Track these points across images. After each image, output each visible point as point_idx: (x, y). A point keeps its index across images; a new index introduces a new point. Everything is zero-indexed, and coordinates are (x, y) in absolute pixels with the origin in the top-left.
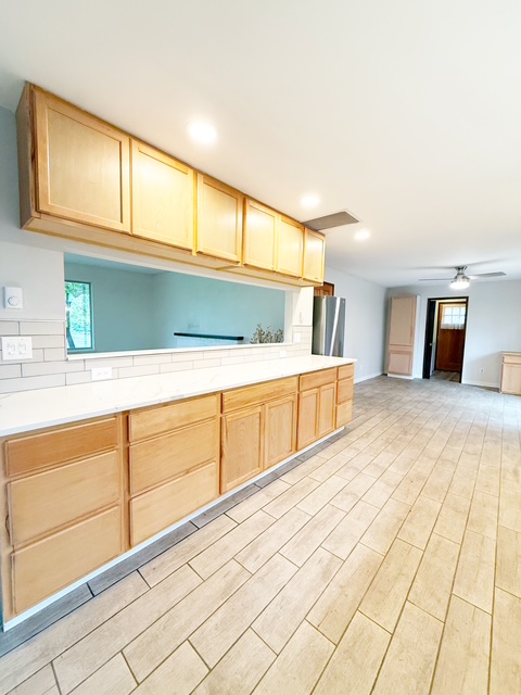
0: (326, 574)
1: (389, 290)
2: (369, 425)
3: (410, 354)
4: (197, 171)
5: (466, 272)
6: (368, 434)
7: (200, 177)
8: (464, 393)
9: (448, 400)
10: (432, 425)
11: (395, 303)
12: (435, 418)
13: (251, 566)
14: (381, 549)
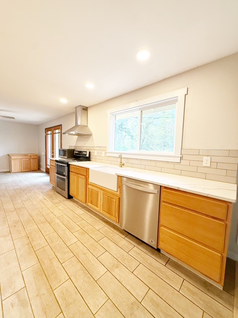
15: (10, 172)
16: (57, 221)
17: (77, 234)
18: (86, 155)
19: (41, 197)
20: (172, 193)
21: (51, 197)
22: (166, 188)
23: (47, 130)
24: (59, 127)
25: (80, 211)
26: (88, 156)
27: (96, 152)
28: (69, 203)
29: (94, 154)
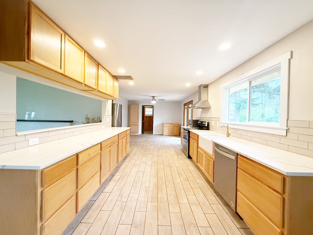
0: (146, 191)
1: (129, 101)
2: (134, 151)
3: (138, 125)
4: (85, 52)
5: (155, 98)
6: (135, 154)
7: (86, 54)
8: (155, 137)
9: (152, 140)
10: (152, 147)
11: (132, 106)
12: (152, 145)
13: (124, 200)
14: (156, 180)
15: (162, 135)
16: (175, 168)
17: (182, 179)
18: (205, 125)
19: (173, 153)
20: (244, 161)
21: (178, 154)
22: (241, 156)
23: (185, 105)
24: (191, 102)
25: (192, 168)
26: (206, 125)
27: (213, 122)
28: (188, 161)
29: (212, 125)
